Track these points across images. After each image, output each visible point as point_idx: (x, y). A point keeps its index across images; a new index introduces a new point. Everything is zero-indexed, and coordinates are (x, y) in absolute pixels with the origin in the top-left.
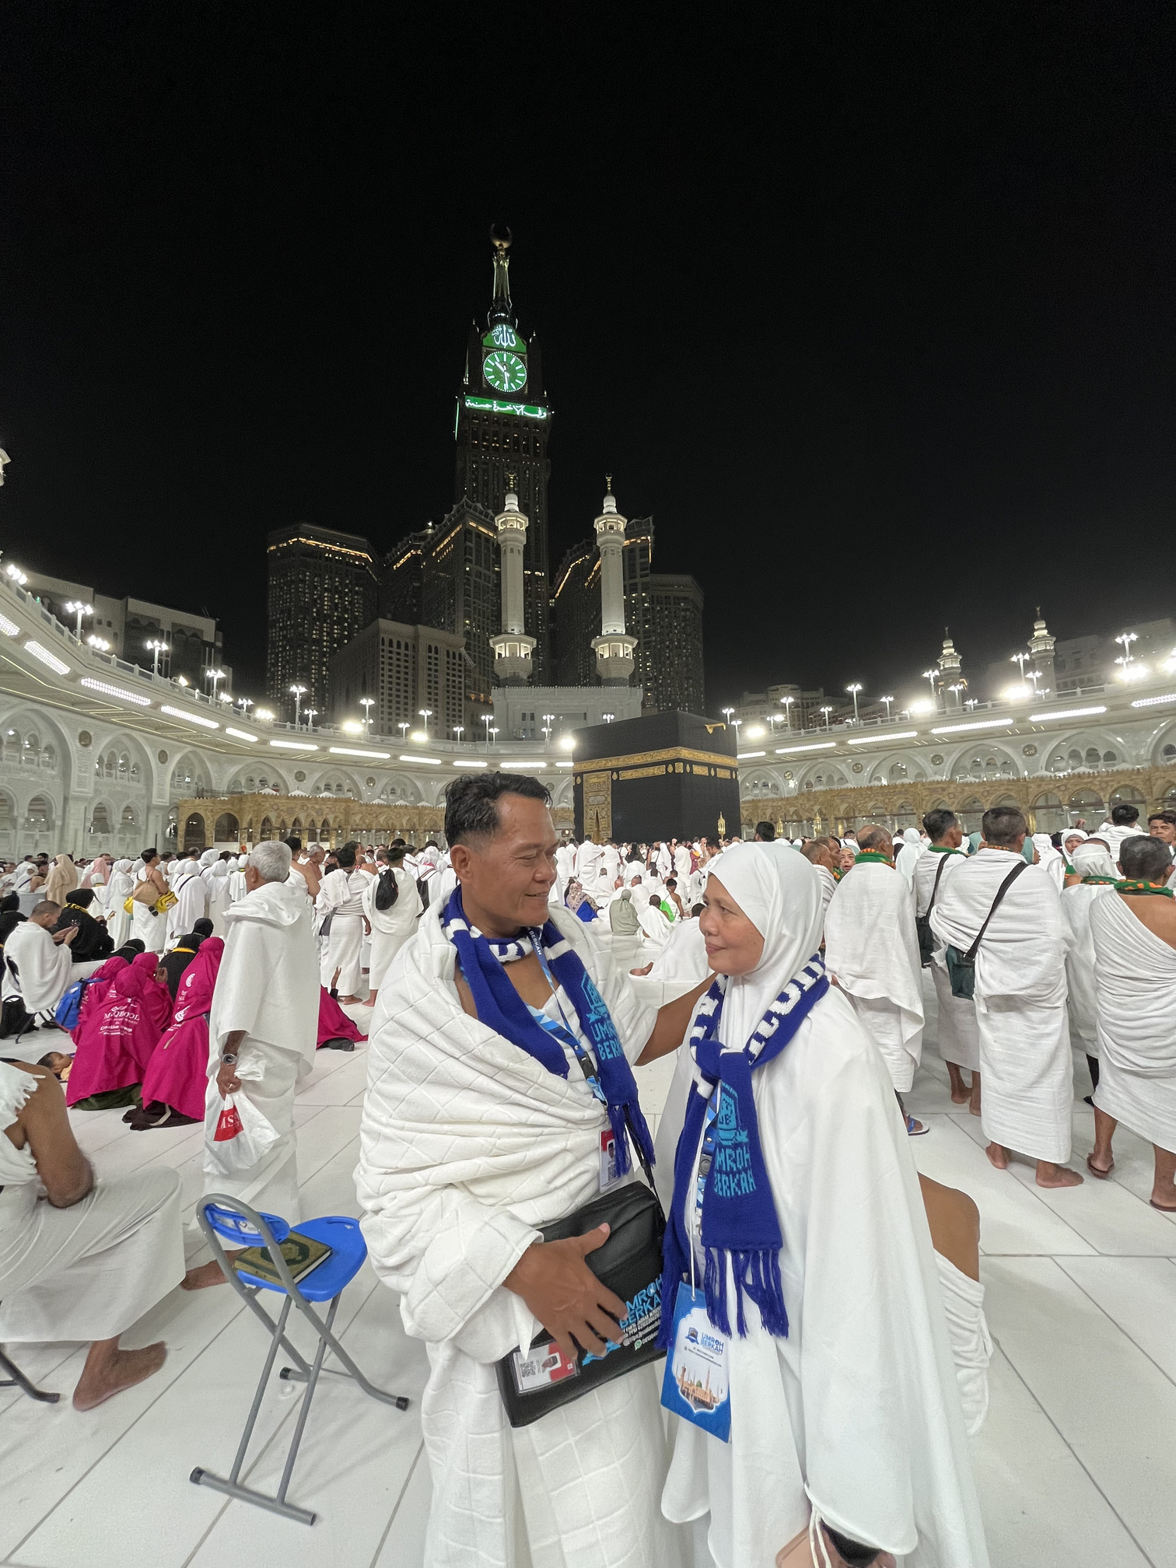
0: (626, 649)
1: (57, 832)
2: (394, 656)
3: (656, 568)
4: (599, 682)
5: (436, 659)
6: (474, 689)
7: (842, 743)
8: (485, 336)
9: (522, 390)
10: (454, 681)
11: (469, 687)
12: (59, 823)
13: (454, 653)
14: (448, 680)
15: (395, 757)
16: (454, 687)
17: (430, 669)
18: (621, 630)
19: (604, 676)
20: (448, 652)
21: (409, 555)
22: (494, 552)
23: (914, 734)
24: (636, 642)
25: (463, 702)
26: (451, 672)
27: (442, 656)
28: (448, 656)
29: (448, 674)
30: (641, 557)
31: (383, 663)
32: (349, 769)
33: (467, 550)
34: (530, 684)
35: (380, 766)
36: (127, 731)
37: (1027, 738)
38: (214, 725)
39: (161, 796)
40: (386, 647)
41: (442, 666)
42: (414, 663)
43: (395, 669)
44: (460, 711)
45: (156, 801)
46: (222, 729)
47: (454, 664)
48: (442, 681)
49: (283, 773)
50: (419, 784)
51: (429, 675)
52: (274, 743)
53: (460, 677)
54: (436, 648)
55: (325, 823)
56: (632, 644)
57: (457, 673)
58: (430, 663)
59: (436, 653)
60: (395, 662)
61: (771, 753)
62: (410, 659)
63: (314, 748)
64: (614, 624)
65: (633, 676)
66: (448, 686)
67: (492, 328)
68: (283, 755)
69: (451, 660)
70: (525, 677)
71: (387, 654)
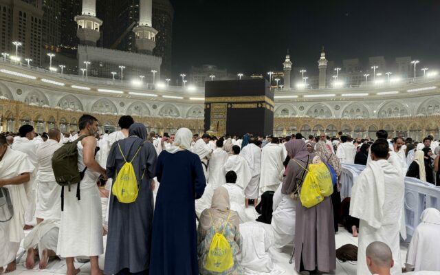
0: (152, 35)
4: (136, 50)
5: (25, 20)
6: (48, 42)
10: (35, 36)
11: (45, 41)
13: (36, 19)
14: (32, 34)
15: (39, 79)
16: (35, 39)
17: (20, 26)
18: (150, 24)
19: (140, 48)
20: (32, 18)
24: (157, 32)
25: (41, 49)
26: (33, 29)
27: (29, 19)
28: (32, 20)
29: (32, 31)
34: (98, 44)
35: (28, 84)
42: (9, 20)
44: (39, 54)
47: (36, 25)
50: (47, 96)
53: (39, 34)
54: (25, 14)
56: (154, 33)
57: (38, 31)
58: (20, 22)
59: (25, 16)
62: (7, 17)
64: (146, 21)
65: (154, 50)
69: (34, 23)
70: (95, 41)
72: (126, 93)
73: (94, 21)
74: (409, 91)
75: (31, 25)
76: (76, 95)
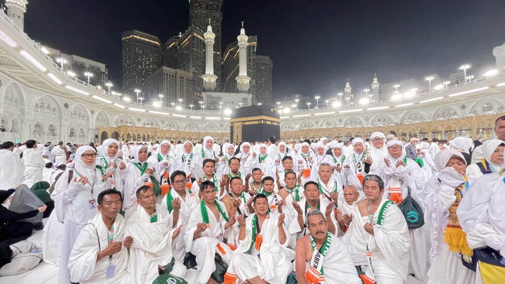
0: (247, 81)
1: (58, 137)
2: (168, 80)
3: (257, 53)
4: (238, 91)
5: (183, 81)
7: (313, 115)
10: (189, 89)
11: (194, 91)
12: (59, 133)
13: (189, 79)
14: (187, 88)
15: (171, 115)
16: (189, 91)
17: (181, 84)
18: (246, 75)
19: (240, 90)
20: (187, 79)
21: (173, 44)
22: (203, 45)
23: (334, 113)
25: (192, 96)
29: (187, 86)
30: (253, 49)
31: (164, 82)
32: (155, 118)
33: (194, 44)
34: (215, 91)
35: (166, 117)
36: (80, 103)
37: (366, 115)
38: (110, 102)
39: (92, 125)
40: (166, 76)
41: (185, 84)
43: (169, 84)
44: (191, 99)
45: (91, 127)
46: (113, 104)
47: (189, 83)
48: (185, 88)
49: (133, 118)
50: (179, 123)
51: (181, 86)
52: (131, 109)
53: (191, 87)
54: (183, 77)
55: (148, 135)
56: (249, 79)
58: (181, 82)
61: (291, 117)
62: (174, 81)
63: (144, 111)
64: (243, 72)
65: (249, 90)
66: (187, 90)
68: (133, 113)
69: (188, 81)
70: (213, 89)
71: (165, 78)
72: (222, 118)
73: (212, 77)
74: (421, 102)
76: (195, 122)
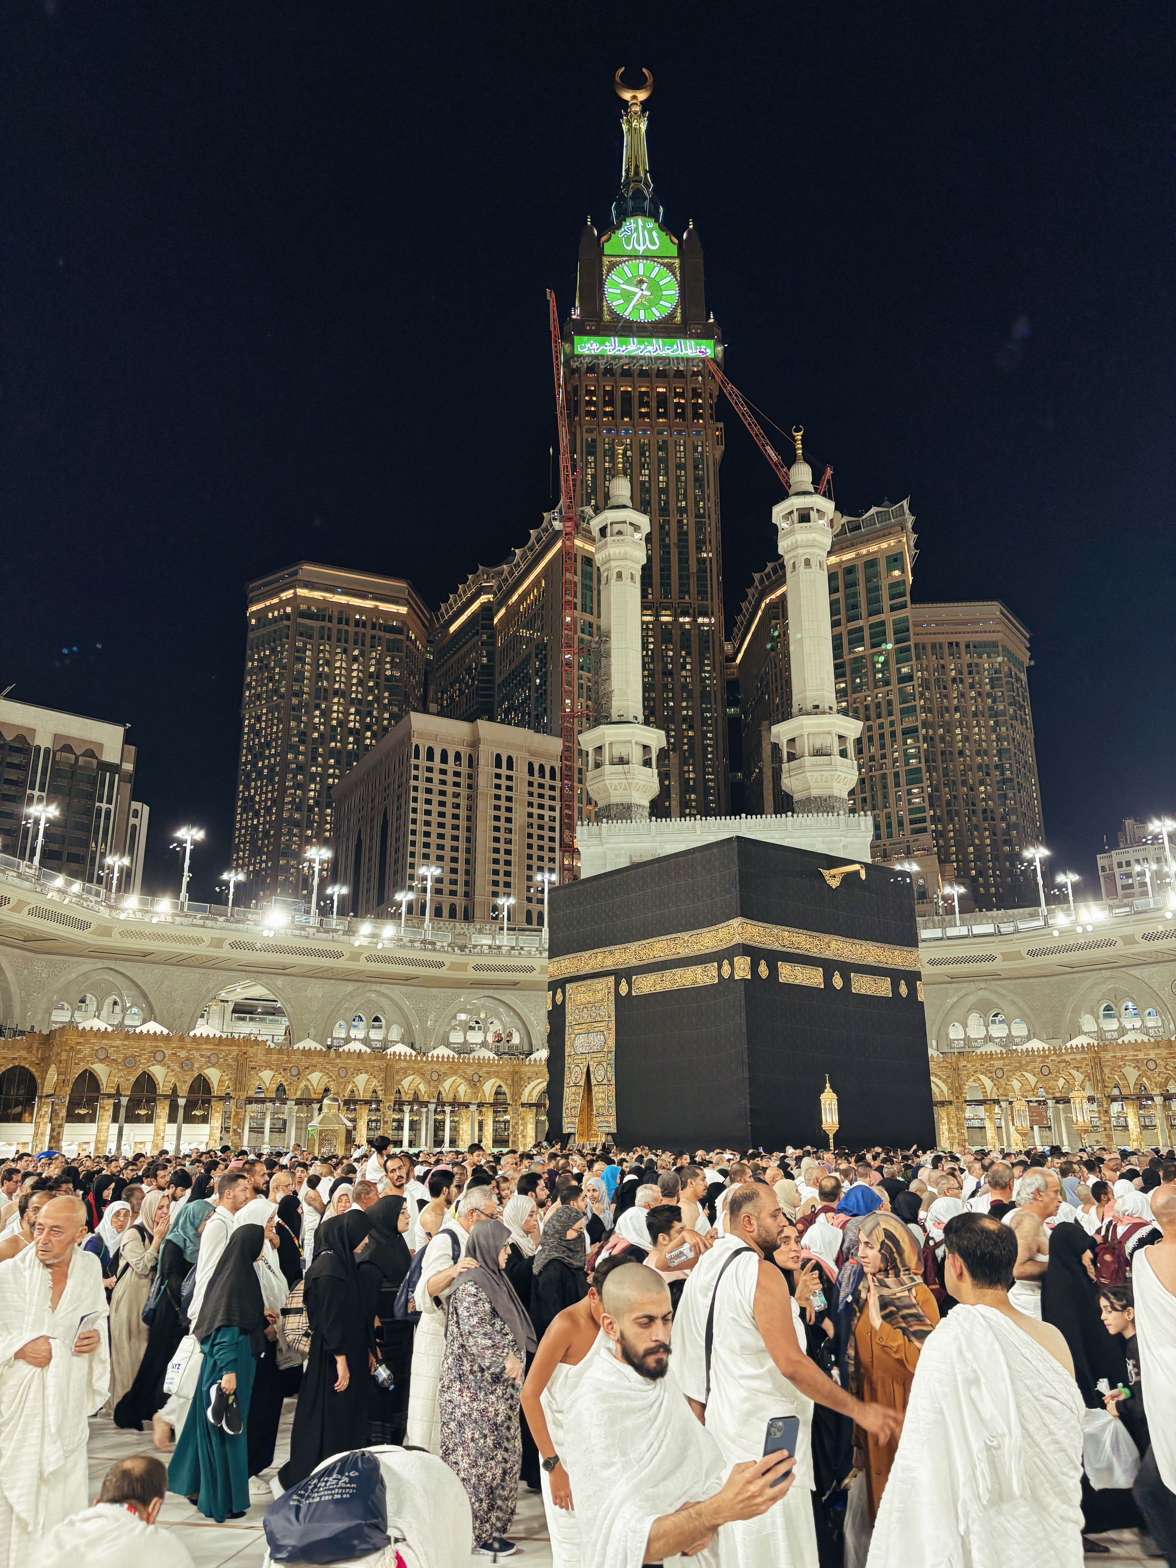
2: (436, 776)
5: (509, 778)
8: (607, 241)
9: (672, 316)
10: (541, 817)
13: (542, 768)
14: (530, 815)
16: (541, 827)
17: (497, 797)
19: (798, 796)
20: (531, 765)
21: (476, 604)
25: (557, 855)
26: (534, 799)
27: (520, 770)
28: (531, 772)
29: (530, 804)
30: (890, 574)
31: (416, 789)
34: (655, 812)
40: (423, 762)
41: (521, 792)
42: (470, 787)
43: (435, 798)
47: (541, 786)
48: (519, 816)
51: (497, 808)
53: (552, 809)
54: (510, 759)
57: (547, 802)
58: (498, 787)
59: (510, 766)
60: (436, 786)
65: (854, 792)
66: (531, 825)
67: (619, 227)
69: (537, 779)
70: (647, 804)
71: (423, 774)
75: (527, 789)
